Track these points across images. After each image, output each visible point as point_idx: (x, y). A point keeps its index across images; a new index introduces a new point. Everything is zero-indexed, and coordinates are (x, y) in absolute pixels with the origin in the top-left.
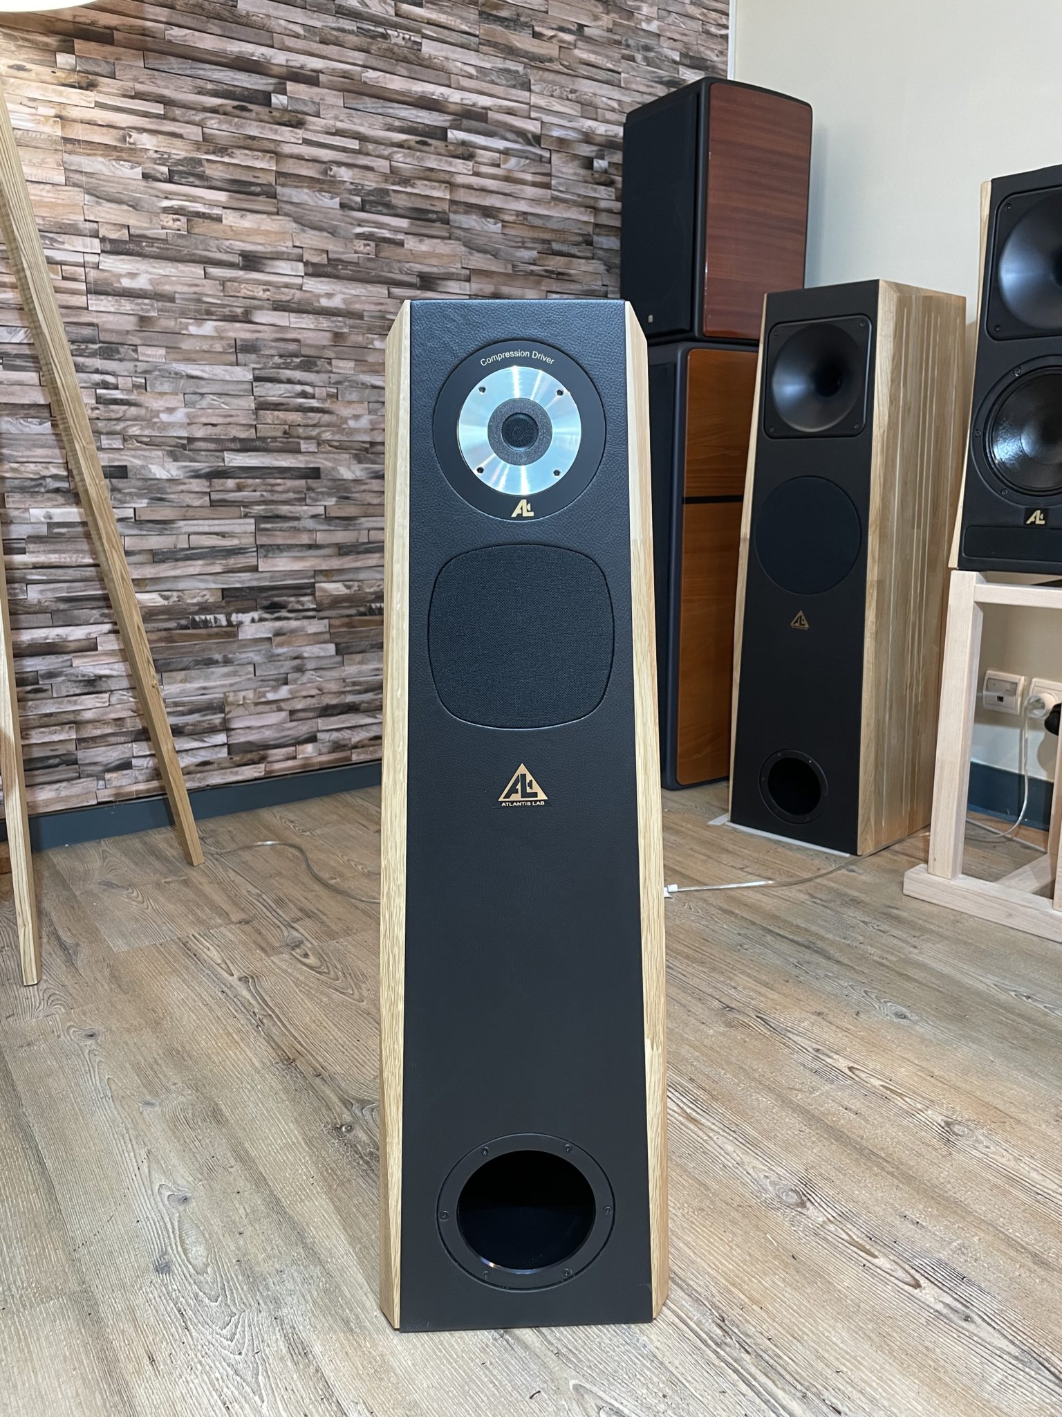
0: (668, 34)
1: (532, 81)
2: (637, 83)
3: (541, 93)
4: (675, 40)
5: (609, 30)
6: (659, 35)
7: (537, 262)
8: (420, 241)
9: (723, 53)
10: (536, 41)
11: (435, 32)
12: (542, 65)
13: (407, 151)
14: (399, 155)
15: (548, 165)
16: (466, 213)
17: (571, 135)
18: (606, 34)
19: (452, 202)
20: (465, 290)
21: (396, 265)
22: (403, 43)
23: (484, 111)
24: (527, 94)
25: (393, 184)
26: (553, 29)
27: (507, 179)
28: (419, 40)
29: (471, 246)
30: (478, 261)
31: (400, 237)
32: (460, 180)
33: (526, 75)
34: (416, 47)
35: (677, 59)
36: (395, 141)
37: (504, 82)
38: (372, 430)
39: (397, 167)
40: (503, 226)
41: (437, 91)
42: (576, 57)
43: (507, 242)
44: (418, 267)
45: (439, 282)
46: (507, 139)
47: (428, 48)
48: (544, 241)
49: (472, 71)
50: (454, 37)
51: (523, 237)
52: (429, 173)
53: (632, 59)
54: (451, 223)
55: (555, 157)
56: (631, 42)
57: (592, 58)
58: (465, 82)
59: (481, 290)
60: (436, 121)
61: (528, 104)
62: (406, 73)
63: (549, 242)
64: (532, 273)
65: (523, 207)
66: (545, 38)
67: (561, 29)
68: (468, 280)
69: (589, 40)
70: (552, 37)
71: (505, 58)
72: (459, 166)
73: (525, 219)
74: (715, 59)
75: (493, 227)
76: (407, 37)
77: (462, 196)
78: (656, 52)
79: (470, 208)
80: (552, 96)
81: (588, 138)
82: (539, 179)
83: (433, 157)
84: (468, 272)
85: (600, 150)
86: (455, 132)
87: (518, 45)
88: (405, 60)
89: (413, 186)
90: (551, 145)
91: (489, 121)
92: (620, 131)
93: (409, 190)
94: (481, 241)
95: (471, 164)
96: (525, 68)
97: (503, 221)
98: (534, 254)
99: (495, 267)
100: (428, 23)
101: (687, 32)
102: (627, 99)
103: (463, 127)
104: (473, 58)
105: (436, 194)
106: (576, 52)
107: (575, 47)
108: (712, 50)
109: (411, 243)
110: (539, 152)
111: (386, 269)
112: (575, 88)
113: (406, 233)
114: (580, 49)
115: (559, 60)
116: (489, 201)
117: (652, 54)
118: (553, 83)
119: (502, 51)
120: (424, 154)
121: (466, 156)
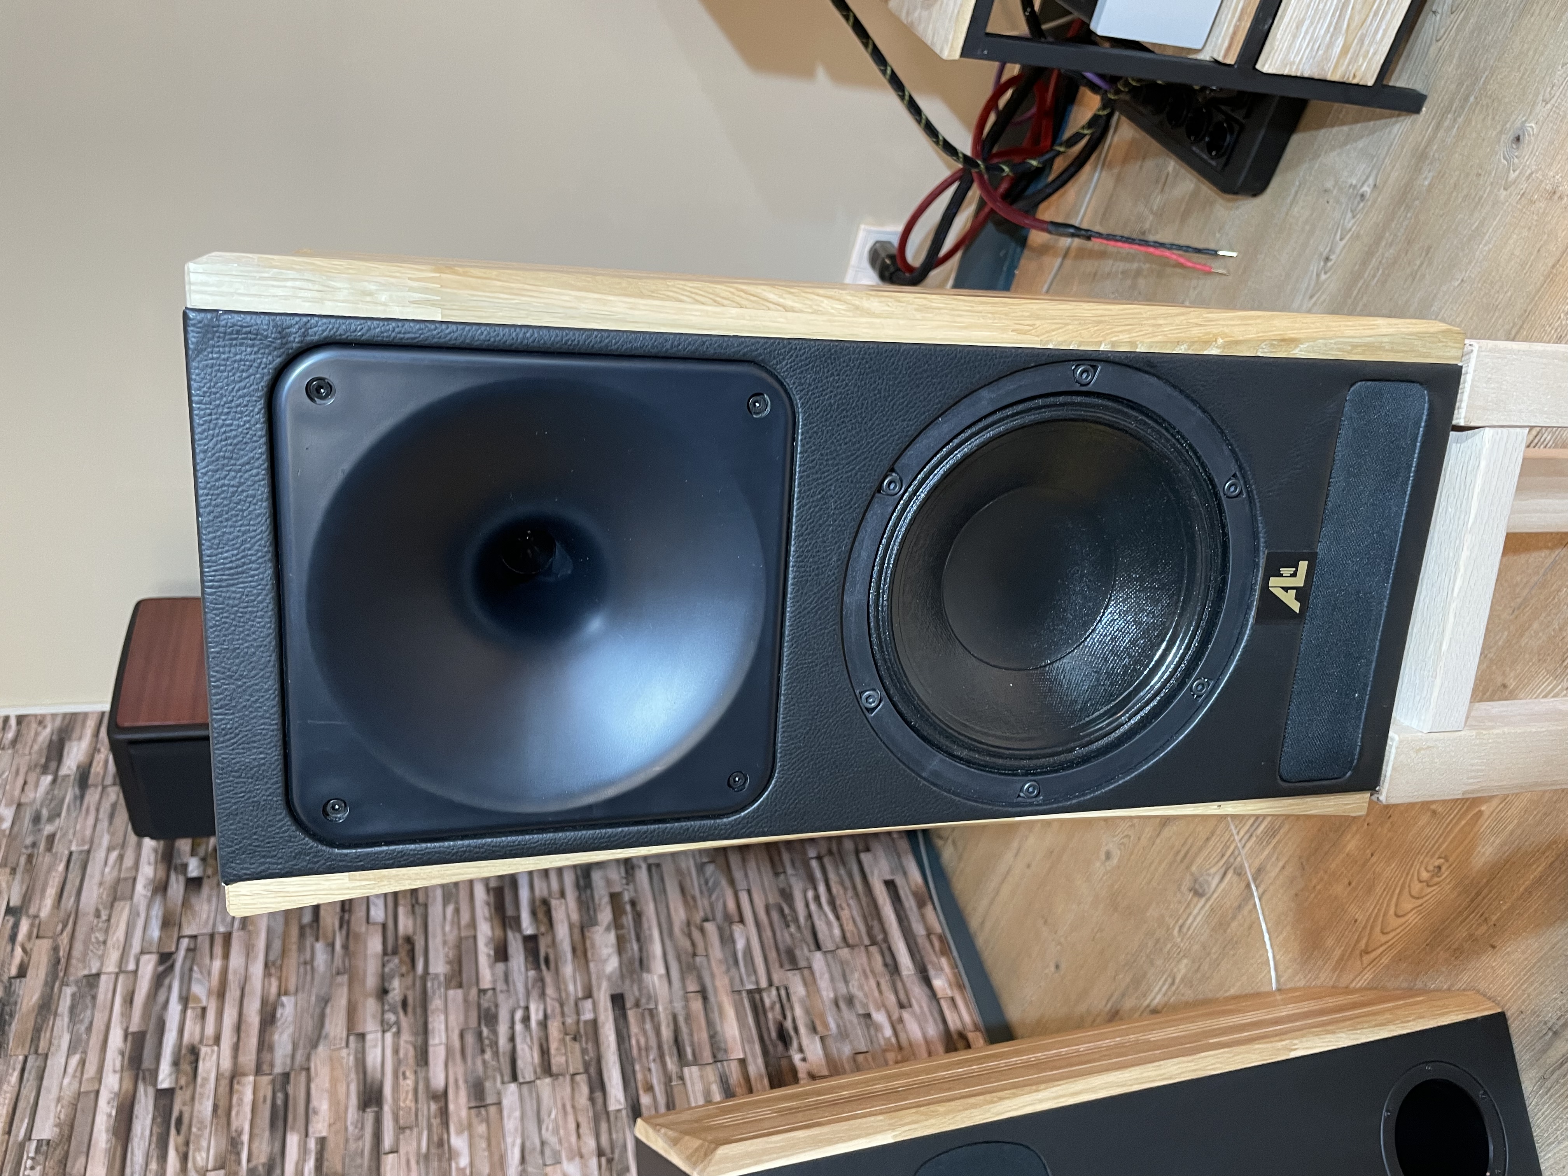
0: (17, 792)
1: (86, 972)
2: (84, 828)
3: (102, 958)
4: (25, 783)
5: (14, 871)
6: (19, 805)
7: (330, 940)
8: (316, 1113)
9: (41, 721)
10: (31, 973)
11: (22, 1121)
12: (63, 961)
13: (191, 1146)
14: (198, 1158)
15: (200, 939)
16: (271, 1049)
17: (157, 912)
18: (18, 876)
19: (258, 1071)
20: (376, 1040)
21: (352, 1146)
22: (39, 1168)
23: (130, 1038)
24: (103, 978)
25: (239, 1163)
26: (13, 950)
27: (221, 995)
28: (34, 1145)
29: (316, 1038)
30: (336, 1026)
31: (312, 1144)
32: (226, 1064)
33: (77, 982)
34: (44, 1148)
35: (49, 778)
36: (178, 1166)
37: (89, 1012)
38: (581, 1156)
39: (216, 1160)
40: (286, 993)
41: (105, 1111)
42: (51, 914)
43: (307, 986)
44: (352, 1113)
45: (369, 1080)
46: (167, 1002)
47: (45, 1130)
48: (302, 935)
49: (75, 1060)
50: (29, 1092)
51: (299, 964)
52: (220, 1112)
53: (51, 838)
54: (287, 1070)
55: (188, 931)
56: (29, 841)
57: (51, 892)
58: (91, 1070)
59: (374, 1017)
60: (146, 1109)
61: (117, 975)
62: (82, 1160)
63: (302, 928)
64: (345, 947)
65: (257, 969)
66: (26, 959)
67: (13, 938)
68: (362, 1036)
69: (27, 898)
70: (24, 950)
71: (56, 1014)
72: (207, 1067)
73: (274, 964)
74: (48, 730)
75: (288, 1010)
76: (29, 1163)
77: (248, 1057)
78: (41, 806)
79: (264, 1045)
80: (105, 943)
81: (161, 888)
82: (218, 950)
83: (197, 1106)
84: (352, 1038)
85: (176, 869)
86: (161, 1076)
87: (36, 996)
88: (64, 1162)
89: (240, 1133)
90: (171, 937)
91: (143, 1028)
92: (148, 843)
93: (245, 1138)
94: (309, 1024)
95: (203, 1050)
96: (67, 985)
97: (279, 995)
98: (319, 947)
99: (341, 1001)
100: (9, 1133)
101: (14, 768)
102: (106, 840)
103: (153, 1067)
104: (56, 1062)
105: (248, 1097)
106: (44, 913)
107: (36, 917)
108: (37, 734)
109: (320, 1127)
110: (182, 953)
111: (359, 1161)
112: (92, 911)
113: (307, 1135)
114: (39, 910)
115: (54, 938)
116: (253, 1018)
117: (45, 813)
118: (87, 942)
119: (45, 1020)
120: (194, 1121)
121: (193, 1058)
